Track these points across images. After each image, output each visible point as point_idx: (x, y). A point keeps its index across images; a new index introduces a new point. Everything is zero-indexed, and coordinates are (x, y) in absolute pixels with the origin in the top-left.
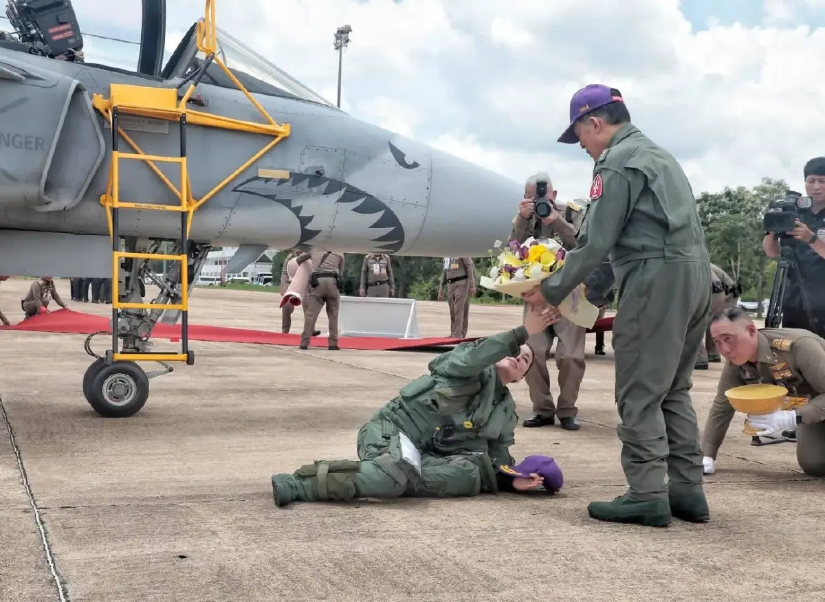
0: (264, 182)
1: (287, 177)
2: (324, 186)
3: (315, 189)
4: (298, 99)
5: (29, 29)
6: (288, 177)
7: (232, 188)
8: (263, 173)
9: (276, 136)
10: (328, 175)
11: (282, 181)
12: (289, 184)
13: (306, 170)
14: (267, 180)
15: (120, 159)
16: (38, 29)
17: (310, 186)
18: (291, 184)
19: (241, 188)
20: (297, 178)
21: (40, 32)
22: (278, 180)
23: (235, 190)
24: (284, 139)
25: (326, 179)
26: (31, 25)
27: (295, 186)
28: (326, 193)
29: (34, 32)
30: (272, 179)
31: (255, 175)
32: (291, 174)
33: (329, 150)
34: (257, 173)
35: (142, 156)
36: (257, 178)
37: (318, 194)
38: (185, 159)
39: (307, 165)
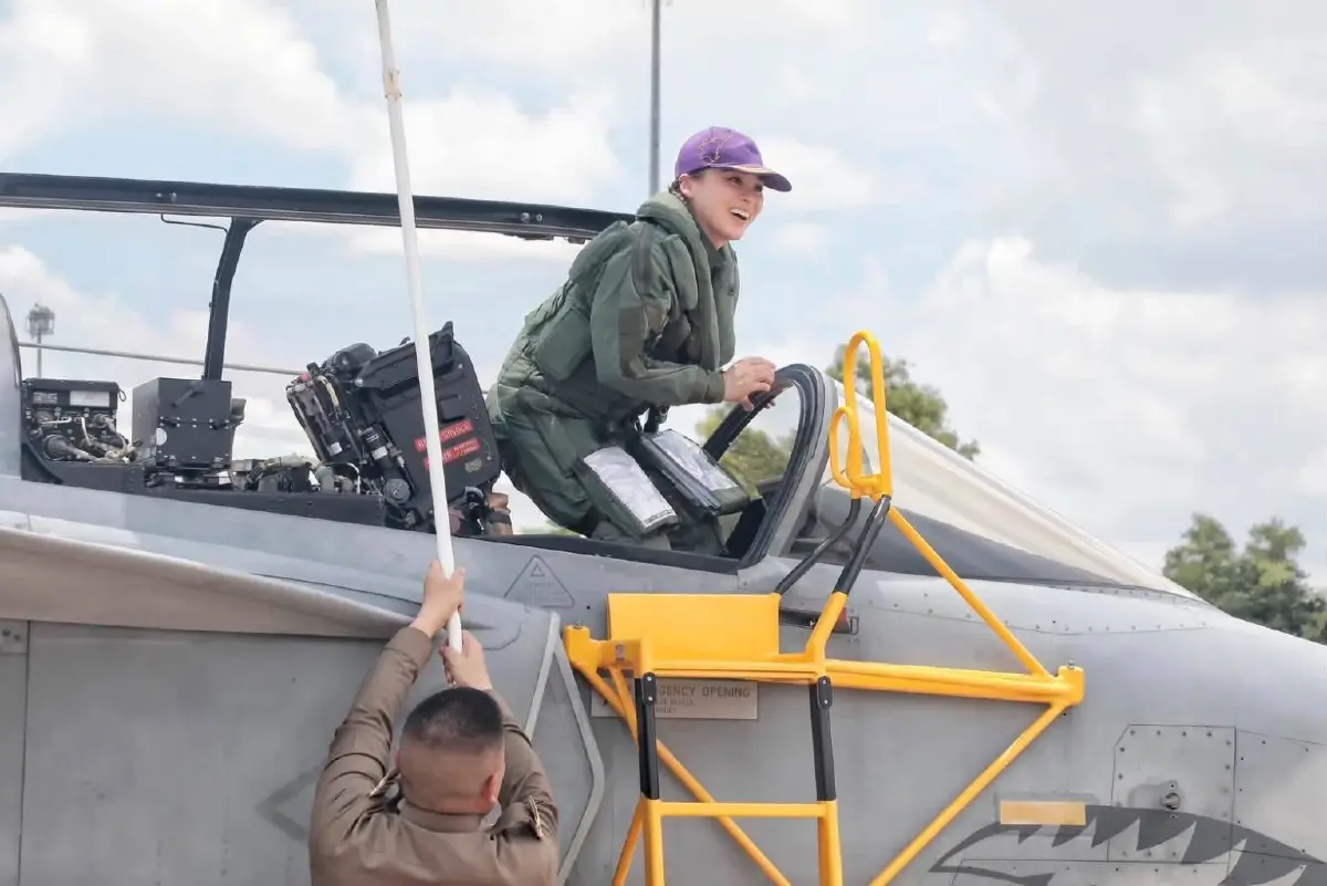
0: (1016, 838)
1: (1080, 819)
2: (1182, 842)
3: (1159, 851)
4: (1103, 585)
5: (370, 448)
6: (1082, 821)
7: (932, 862)
8: (1010, 814)
9: (1046, 706)
10: (1191, 804)
11: (1066, 834)
12: (1085, 839)
13: (1131, 796)
14: (1026, 832)
15: (666, 820)
16: (390, 445)
17: (1145, 842)
18: (1090, 839)
19: (954, 861)
20: (1108, 822)
21: (395, 452)
22: (1056, 831)
23: (938, 868)
24: (1067, 712)
25: (1188, 819)
26: (375, 437)
27: (1102, 847)
28: (1192, 858)
29: (381, 453)
30: (1039, 826)
31: (993, 820)
32: (1091, 811)
33: (1190, 731)
34: (997, 814)
35: (709, 808)
36: (997, 829)
37: (1169, 862)
38: (833, 804)
39: (1131, 781)
